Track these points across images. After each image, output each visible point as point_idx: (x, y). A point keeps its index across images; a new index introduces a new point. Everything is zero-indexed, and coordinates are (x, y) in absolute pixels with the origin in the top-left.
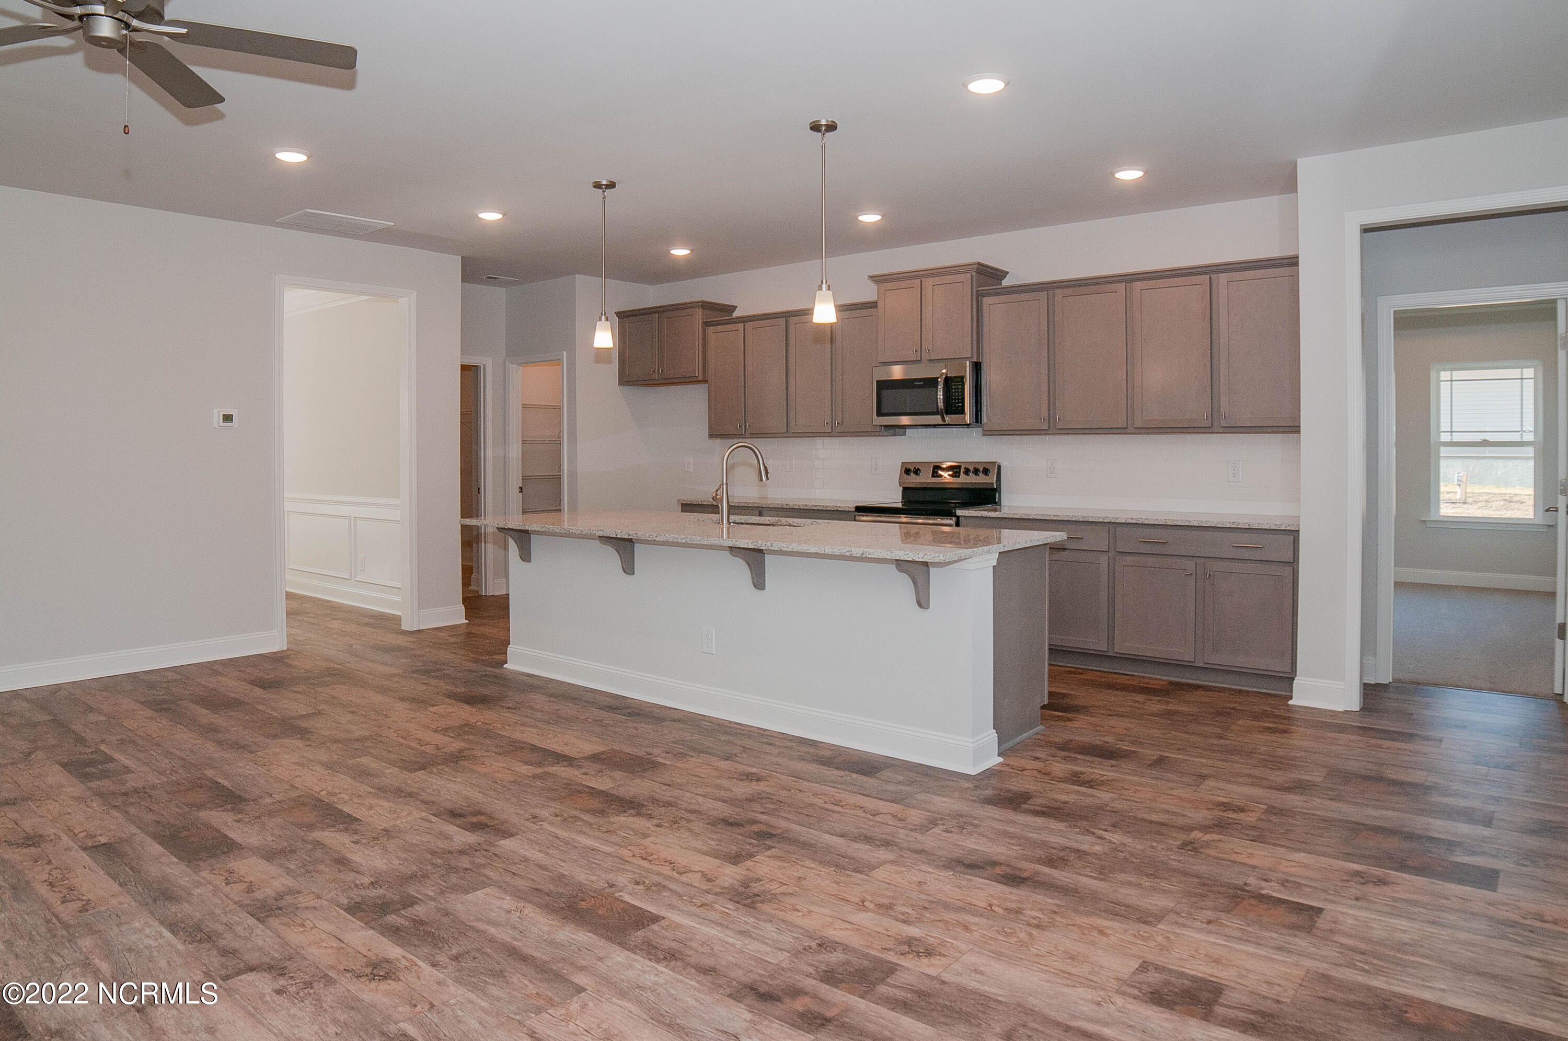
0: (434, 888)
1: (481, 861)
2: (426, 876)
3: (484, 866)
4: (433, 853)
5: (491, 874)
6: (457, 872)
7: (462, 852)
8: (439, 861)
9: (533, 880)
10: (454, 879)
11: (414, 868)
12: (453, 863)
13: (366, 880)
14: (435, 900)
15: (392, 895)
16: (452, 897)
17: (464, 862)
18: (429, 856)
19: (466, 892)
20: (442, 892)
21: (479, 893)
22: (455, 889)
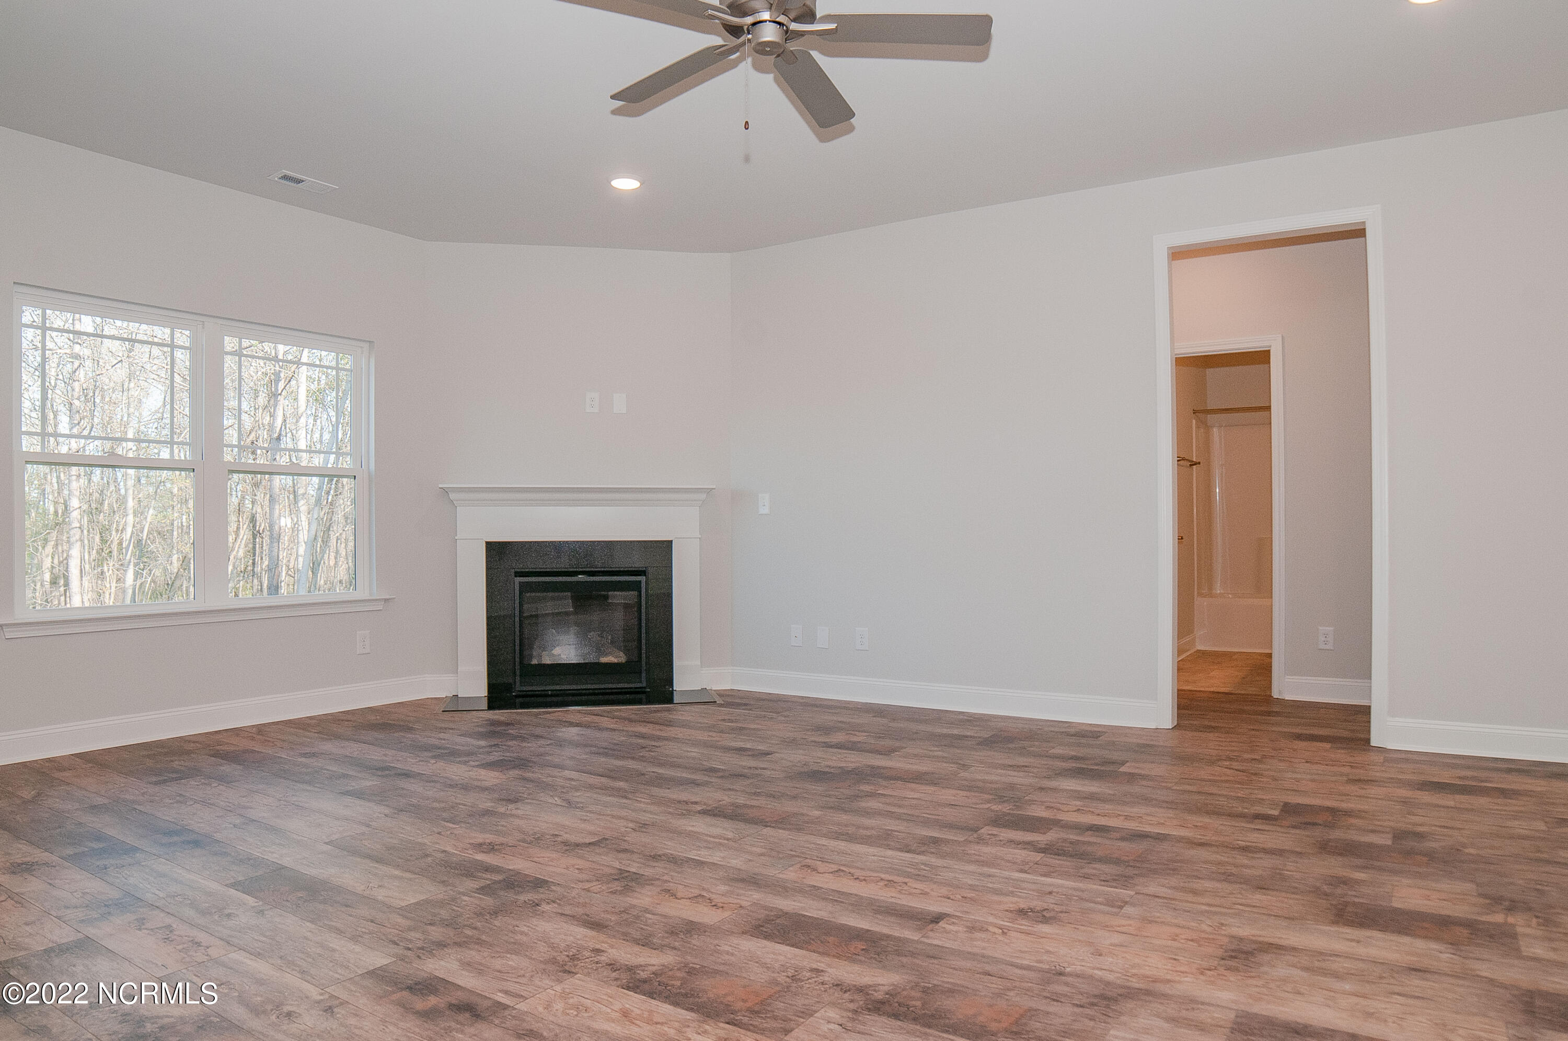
0: (464, 903)
1: (413, 935)
2: (479, 914)
3: (410, 929)
4: (480, 942)
5: (400, 920)
6: (442, 920)
7: (442, 945)
8: (468, 932)
9: (351, 916)
10: (444, 913)
11: (497, 923)
12: (451, 932)
13: (545, 907)
14: (460, 893)
15: (510, 895)
16: (441, 896)
17: (436, 933)
18: (484, 937)
19: (427, 901)
20: (454, 899)
21: (413, 901)
22: (441, 904)
